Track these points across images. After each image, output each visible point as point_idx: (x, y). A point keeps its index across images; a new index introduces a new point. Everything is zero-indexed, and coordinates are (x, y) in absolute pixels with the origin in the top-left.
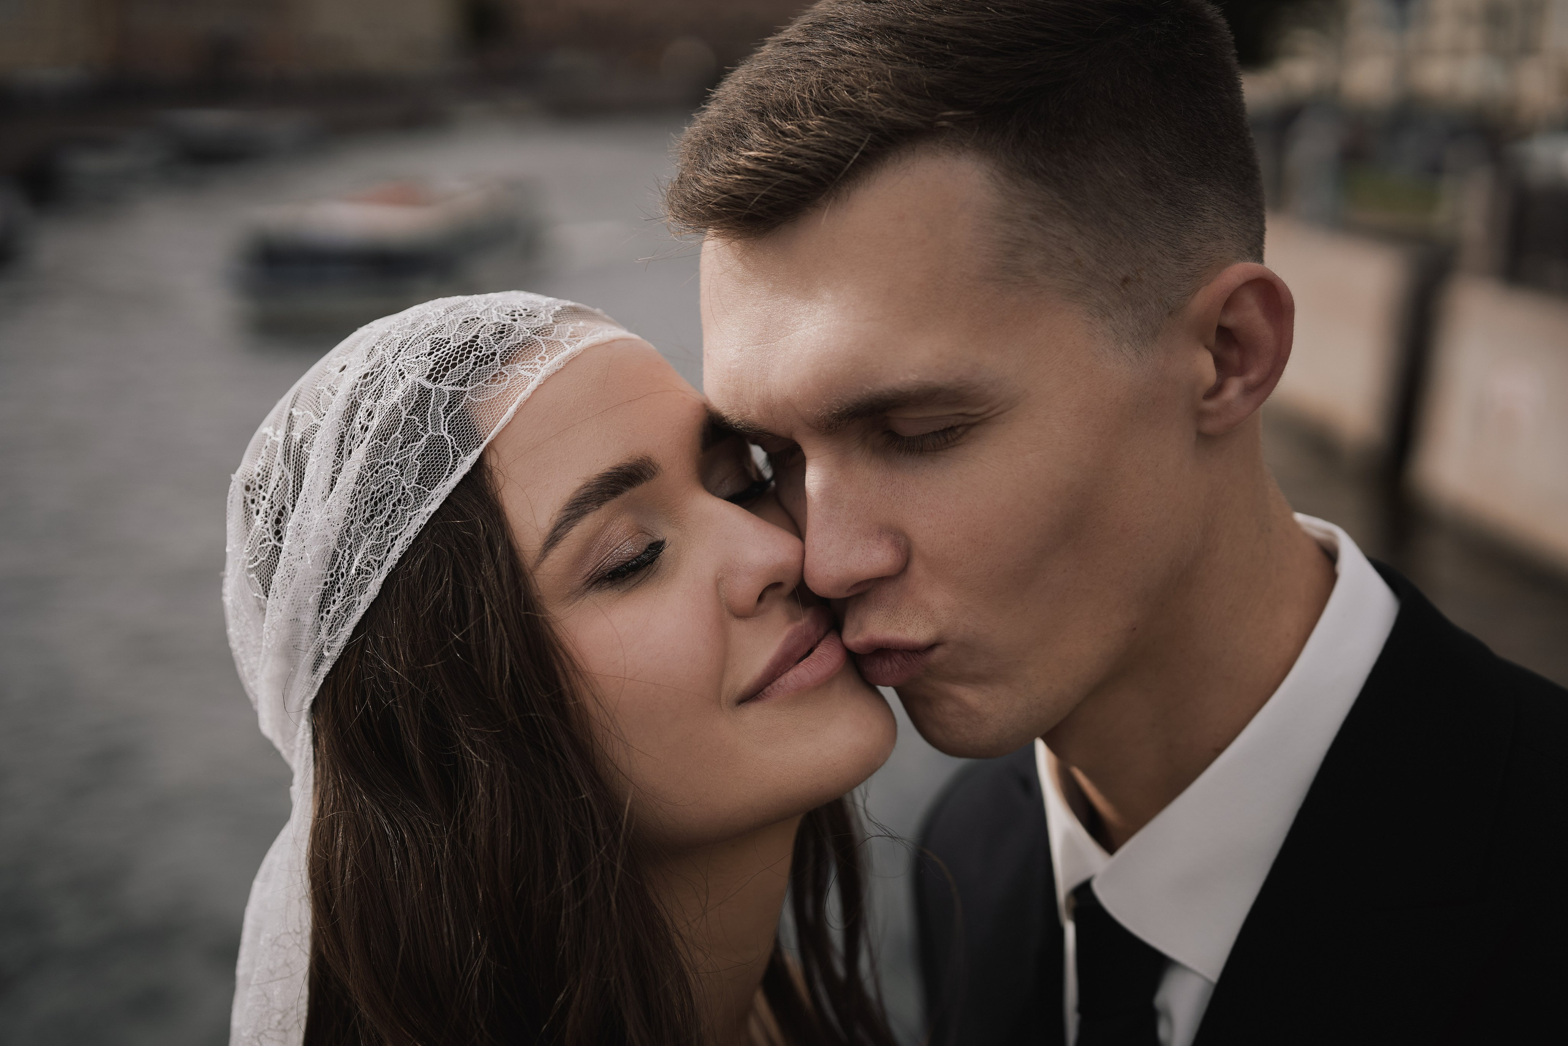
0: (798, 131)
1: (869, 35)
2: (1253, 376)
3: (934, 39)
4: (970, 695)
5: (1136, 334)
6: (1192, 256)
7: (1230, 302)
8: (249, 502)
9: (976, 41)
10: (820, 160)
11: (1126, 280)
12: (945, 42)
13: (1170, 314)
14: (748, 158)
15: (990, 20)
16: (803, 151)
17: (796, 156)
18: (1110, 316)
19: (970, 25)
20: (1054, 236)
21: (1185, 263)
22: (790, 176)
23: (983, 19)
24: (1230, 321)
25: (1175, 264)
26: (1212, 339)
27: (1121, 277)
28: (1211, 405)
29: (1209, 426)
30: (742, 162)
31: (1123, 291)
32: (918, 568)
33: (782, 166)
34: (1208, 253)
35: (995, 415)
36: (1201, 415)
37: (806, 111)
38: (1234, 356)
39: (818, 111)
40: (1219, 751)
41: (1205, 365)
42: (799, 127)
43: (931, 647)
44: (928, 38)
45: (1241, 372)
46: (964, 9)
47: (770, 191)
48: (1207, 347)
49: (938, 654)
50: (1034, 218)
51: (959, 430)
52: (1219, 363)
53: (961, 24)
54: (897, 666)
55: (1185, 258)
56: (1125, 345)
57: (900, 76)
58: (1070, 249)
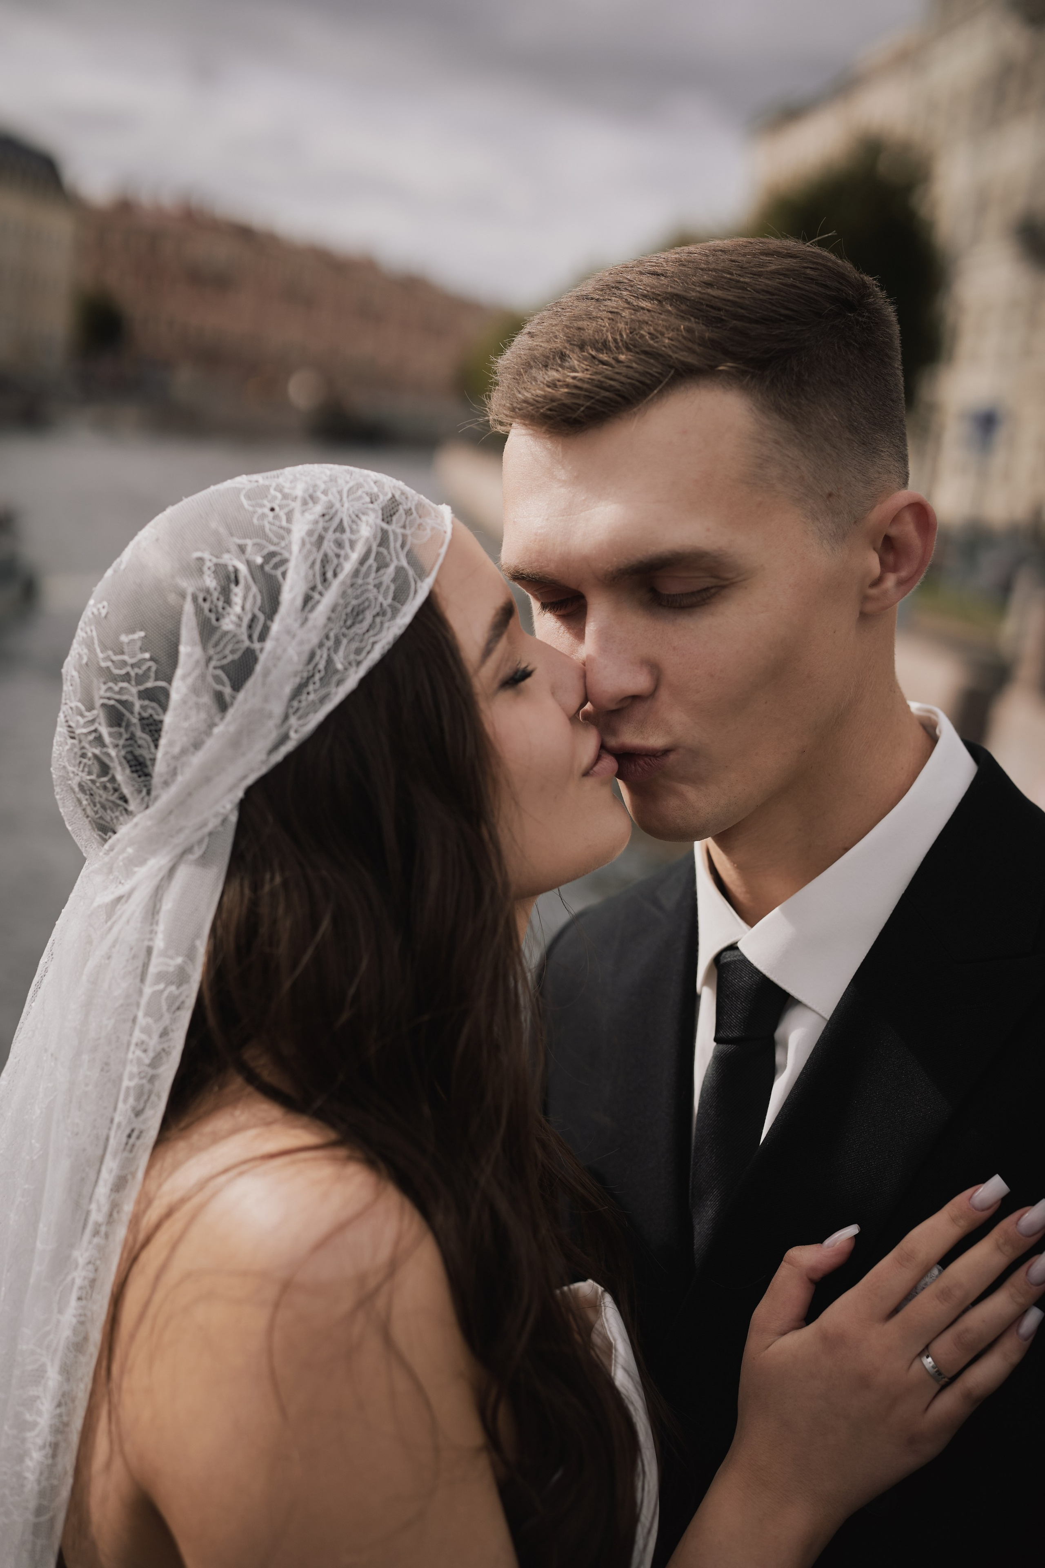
0: (613, 362)
1: (659, 298)
2: (904, 574)
3: (712, 307)
4: (691, 793)
5: (832, 534)
6: (873, 483)
7: (896, 519)
8: (200, 600)
9: (743, 311)
10: (630, 384)
11: (830, 495)
12: (719, 309)
13: (855, 522)
14: (574, 378)
15: (750, 298)
16: (617, 377)
17: (611, 379)
18: (818, 519)
19: (737, 300)
20: (789, 457)
21: (868, 487)
22: (607, 394)
23: (746, 296)
24: (893, 531)
25: (862, 487)
26: (880, 542)
27: (827, 492)
28: (874, 592)
29: (870, 607)
30: (569, 380)
31: (828, 503)
32: (664, 695)
33: (600, 386)
34: (883, 482)
35: (741, 581)
36: (865, 598)
37: (617, 348)
38: (890, 558)
39: (628, 349)
40: (846, 850)
41: (873, 562)
42: (613, 358)
43: (666, 752)
44: (707, 305)
45: (895, 569)
46: (731, 287)
47: (593, 403)
48: (875, 549)
49: (672, 757)
50: (777, 442)
51: (713, 591)
52: (882, 562)
53: (731, 298)
54: (639, 768)
55: (869, 483)
56: (825, 541)
57: (689, 330)
58: (798, 467)
